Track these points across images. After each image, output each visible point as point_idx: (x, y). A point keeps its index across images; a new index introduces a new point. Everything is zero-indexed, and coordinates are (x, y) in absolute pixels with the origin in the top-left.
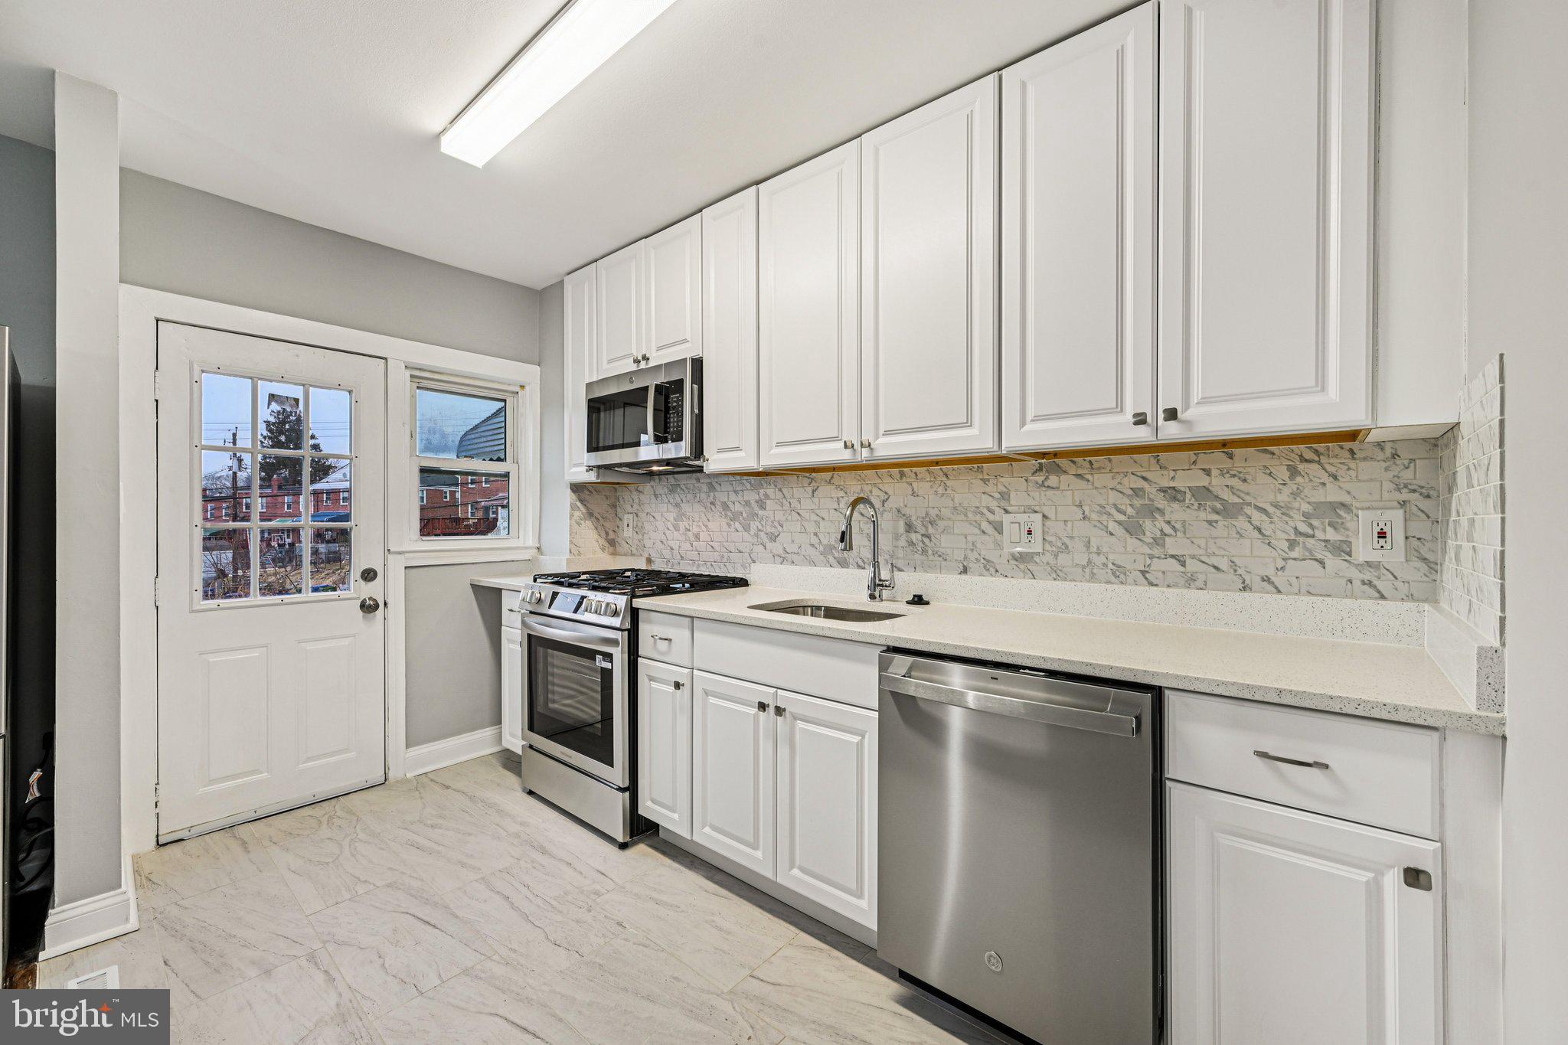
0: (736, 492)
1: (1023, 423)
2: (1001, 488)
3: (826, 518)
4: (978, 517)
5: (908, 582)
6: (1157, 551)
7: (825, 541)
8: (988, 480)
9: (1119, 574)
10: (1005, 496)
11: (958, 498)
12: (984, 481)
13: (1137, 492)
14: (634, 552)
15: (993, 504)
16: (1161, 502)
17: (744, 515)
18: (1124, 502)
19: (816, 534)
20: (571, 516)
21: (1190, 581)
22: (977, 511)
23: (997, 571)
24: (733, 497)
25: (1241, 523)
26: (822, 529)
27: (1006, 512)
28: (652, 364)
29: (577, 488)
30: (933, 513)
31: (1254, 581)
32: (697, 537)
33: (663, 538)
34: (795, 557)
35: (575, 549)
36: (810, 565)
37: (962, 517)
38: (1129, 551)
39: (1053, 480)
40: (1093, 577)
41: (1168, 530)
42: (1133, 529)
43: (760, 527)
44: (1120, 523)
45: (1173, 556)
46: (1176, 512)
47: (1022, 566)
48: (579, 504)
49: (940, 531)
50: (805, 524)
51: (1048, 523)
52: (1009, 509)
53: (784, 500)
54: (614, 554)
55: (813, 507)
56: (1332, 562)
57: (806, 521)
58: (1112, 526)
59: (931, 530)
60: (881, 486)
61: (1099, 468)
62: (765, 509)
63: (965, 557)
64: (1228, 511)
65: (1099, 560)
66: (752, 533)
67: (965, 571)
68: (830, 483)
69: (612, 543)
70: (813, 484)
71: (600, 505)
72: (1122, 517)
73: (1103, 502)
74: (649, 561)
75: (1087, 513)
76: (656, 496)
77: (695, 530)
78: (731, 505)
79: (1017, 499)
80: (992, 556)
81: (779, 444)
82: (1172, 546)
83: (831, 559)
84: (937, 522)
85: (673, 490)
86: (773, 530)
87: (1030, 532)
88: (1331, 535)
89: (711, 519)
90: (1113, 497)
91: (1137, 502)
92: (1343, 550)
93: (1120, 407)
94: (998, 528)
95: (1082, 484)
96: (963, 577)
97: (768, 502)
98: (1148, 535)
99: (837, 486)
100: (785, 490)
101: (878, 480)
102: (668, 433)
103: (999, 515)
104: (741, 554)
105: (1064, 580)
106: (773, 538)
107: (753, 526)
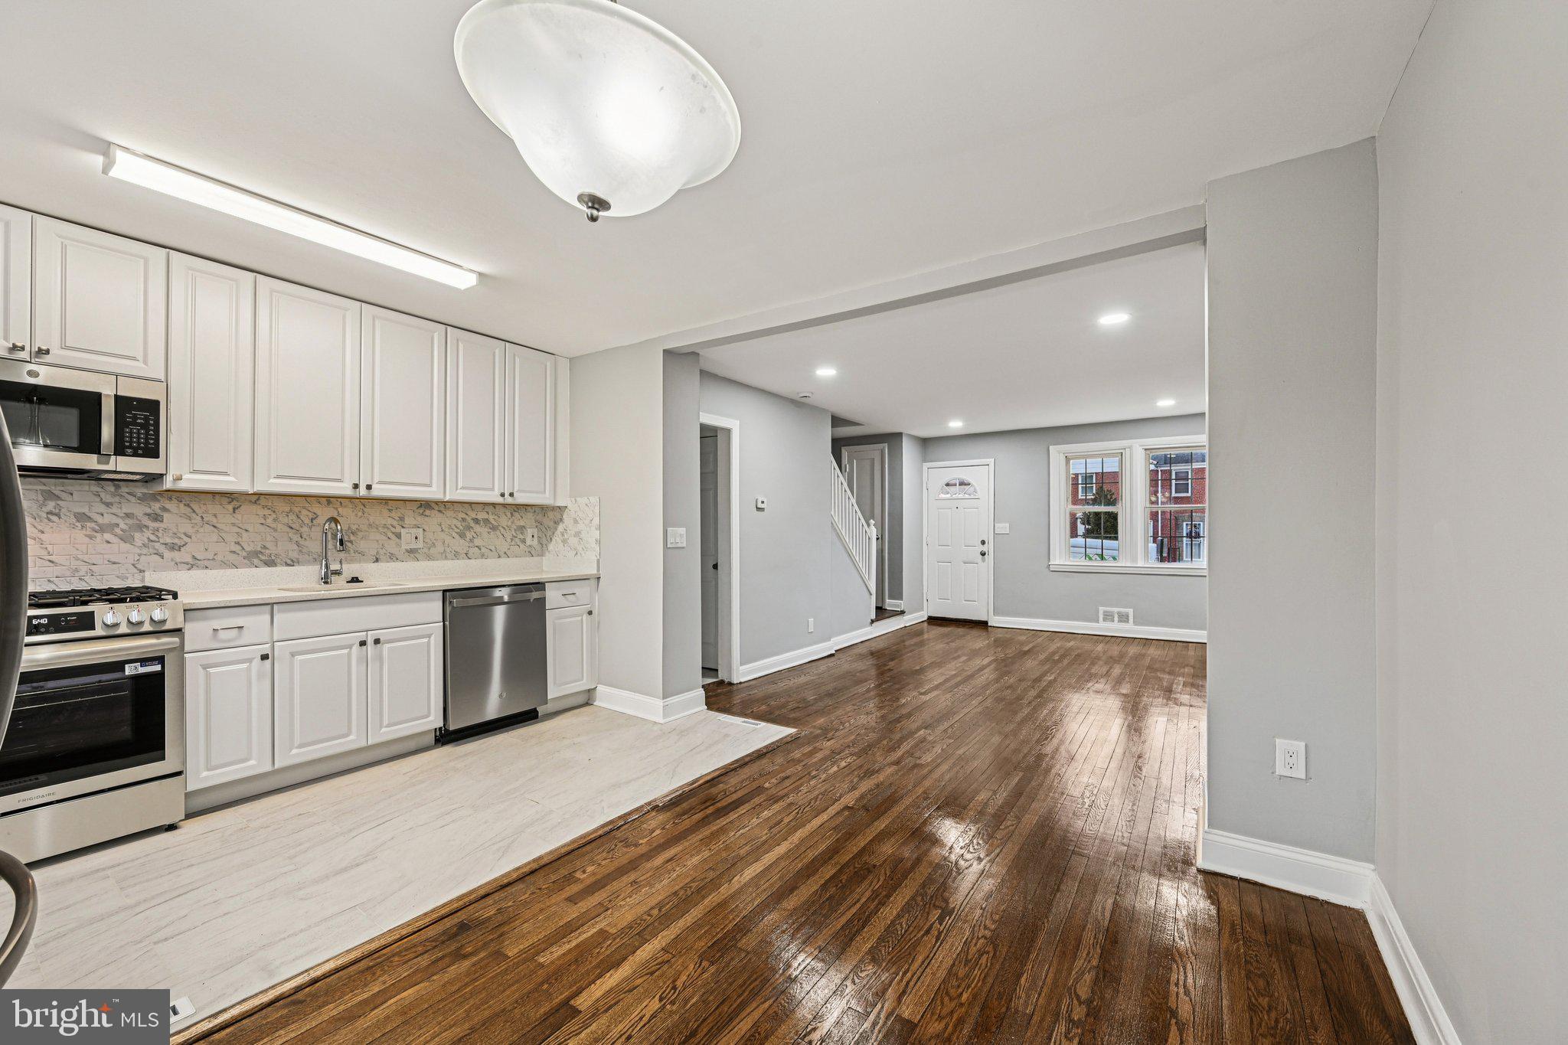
0: (108, 505)
2: (400, 515)
3: (250, 529)
4: (386, 530)
6: (471, 545)
7: (248, 549)
8: (392, 510)
9: (456, 555)
10: (402, 519)
11: (372, 519)
12: (390, 510)
13: (464, 520)
15: (395, 523)
16: (472, 524)
17: (123, 526)
18: (459, 524)
19: (238, 543)
21: (483, 556)
22: (385, 526)
23: (397, 559)
25: (498, 533)
26: (245, 539)
27: (403, 527)
28: (48, 360)
30: (354, 528)
31: (502, 554)
34: (206, 563)
36: (230, 567)
37: (375, 530)
38: (460, 545)
39: (428, 512)
41: (475, 536)
42: (462, 535)
43: (153, 538)
44: (457, 533)
45: (476, 546)
46: (478, 528)
47: (412, 555)
49: (359, 538)
50: (223, 535)
51: (426, 533)
53: (194, 515)
55: (235, 521)
56: (522, 546)
57: (225, 532)
58: (454, 535)
59: (352, 538)
60: (310, 509)
61: (450, 510)
62: (162, 521)
63: (378, 553)
64: (494, 528)
65: (448, 550)
66: (139, 544)
67: (377, 560)
68: (255, 502)
70: (235, 502)
72: (458, 530)
73: (450, 523)
75: (444, 528)
78: (96, 517)
79: (408, 521)
80: (395, 551)
81: (278, 477)
82: (477, 542)
83: (256, 561)
84: (358, 533)
86: (176, 541)
87: (416, 538)
88: (522, 537)
90: (455, 522)
91: (463, 524)
92: (524, 541)
93: (493, 489)
94: (399, 536)
95: (441, 515)
96: (376, 564)
97: (166, 515)
98: (468, 538)
99: (264, 507)
100: (195, 506)
101: (307, 505)
102: (130, 447)
103: (398, 529)
104: (114, 563)
105: (433, 560)
106: (173, 547)
107: (140, 538)
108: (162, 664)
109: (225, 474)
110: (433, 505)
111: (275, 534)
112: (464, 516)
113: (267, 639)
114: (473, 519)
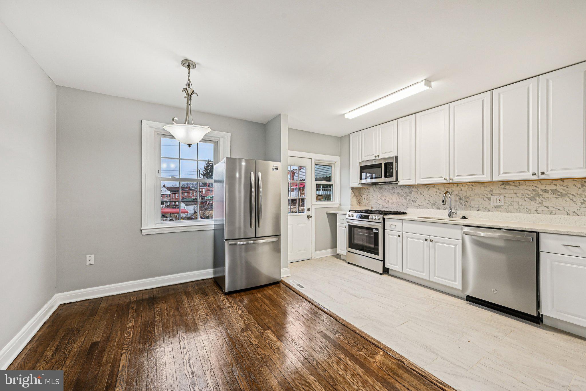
0: (402, 190)
1: (499, 174)
2: (490, 189)
3: (433, 196)
4: (483, 196)
5: (461, 213)
6: (540, 205)
7: (432, 203)
8: (486, 187)
9: (528, 211)
10: (492, 191)
11: (476, 192)
12: (485, 187)
13: (534, 190)
14: (367, 205)
15: (488, 193)
16: (541, 193)
17: (405, 195)
18: (530, 193)
19: (429, 201)
20: (351, 196)
21: (551, 213)
23: (489, 210)
24: (401, 191)
25: (567, 198)
26: (431, 199)
27: (492, 195)
28: (380, 157)
29: (352, 188)
30: (468, 195)
31: (571, 212)
32: (388, 201)
33: (377, 202)
35: (352, 205)
36: (427, 209)
37: (478, 196)
38: (531, 205)
39: (507, 187)
40: (520, 212)
41: (543, 200)
42: (532, 199)
43: (410, 199)
44: (528, 198)
45: (545, 207)
46: (546, 195)
47: (497, 209)
48: (352, 192)
49: (470, 200)
51: (505, 198)
52: (493, 194)
53: (418, 192)
54: (360, 206)
55: (428, 193)
57: (426, 197)
58: (526, 199)
59: (467, 200)
61: (522, 184)
62: (412, 194)
63: (479, 207)
64: (562, 195)
65: (522, 207)
66: (407, 200)
67: (479, 210)
69: (359, 203)
70: (428, 187)
71: (357, 193)
72: (529, 197)
73: (523, 193)
74: (372, 208)
75: (518, 195)
76: (374, 190)
77: (388, 199)
78: (400, 193)
79: (496, 192)
80: (488, 206)
81: (423, 178)
82: (545, 204)
83: (434, 207)
84: (470, 198)
85: (380, 189)
86: (415, 200)
87: (500, 200)
89: (393, 197)
90: (526, 191)
91: (534, 193)
93: (528, 171)
94: (490, 199)
95: (517, 188)
96: (478, 212)
97: (413, 192)
98: (537, 201)
99: (436, 188)
100: (418, 189)
101: (450, 187)
102: (388, 175)
103: (490, 196)
104: (403, 205)
105: (511, 212)
106: (415, 202)
107: (408, 198)
108: (378, 230)
109: (409, 179)
110: (511, 183)
111: (439, 198)
112: (535, 188)
113: (401, 230)
114: (542, 190)
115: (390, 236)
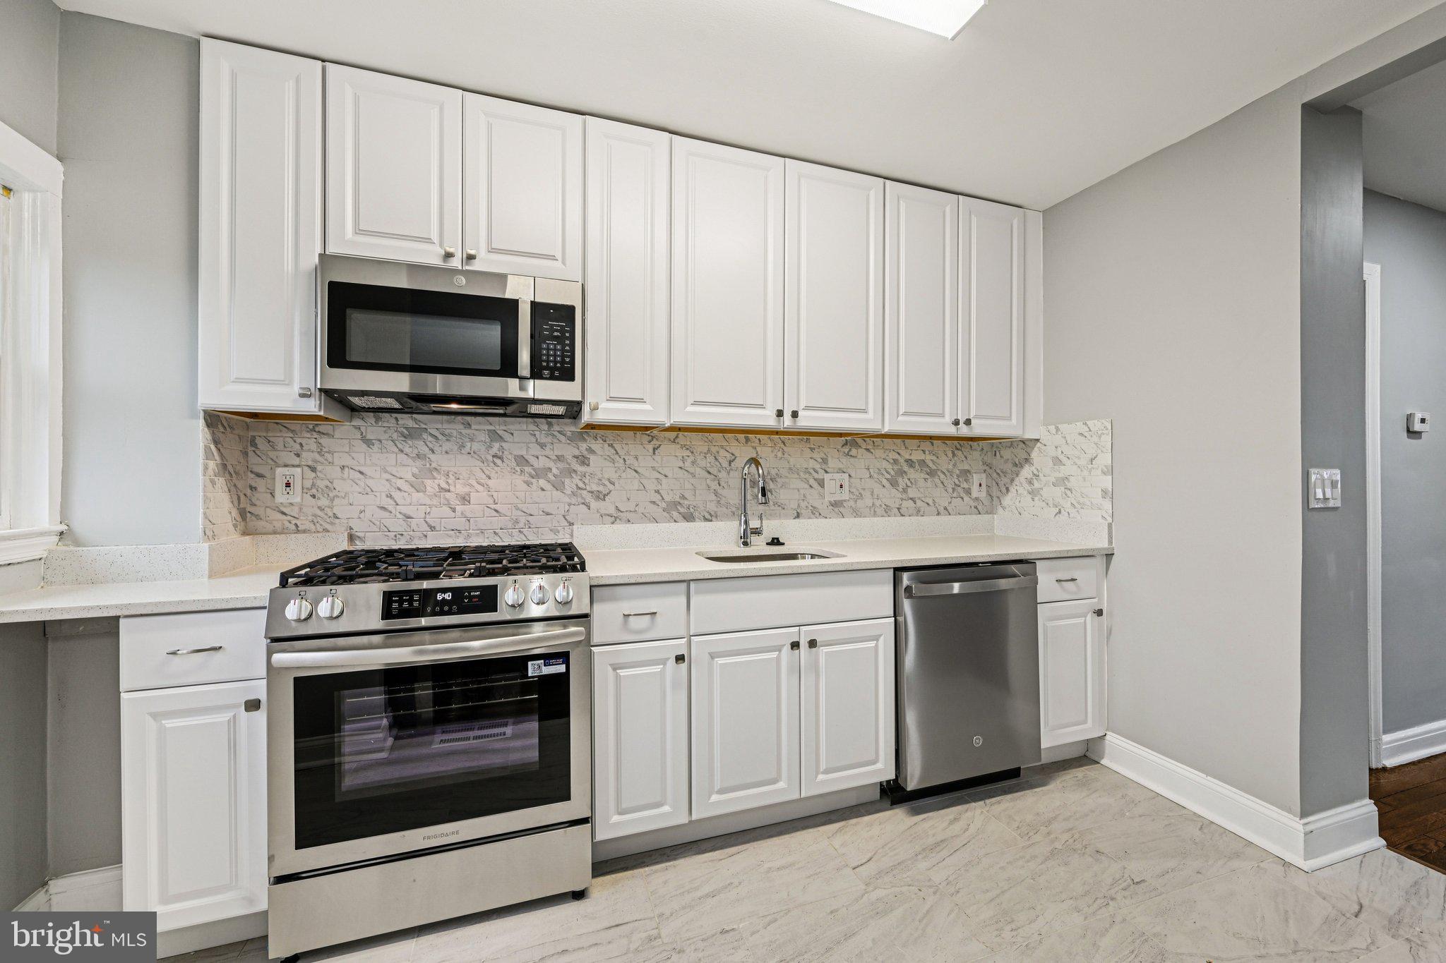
0: (542, 446)
1: (898, 416)
2: (822, 455)
3: (670, 475)
4: (807, 476)
6: (904, 496)
7: (667, 498)
8: (814, 449)
9: (887, 511)
10: (825, 461)
11: (792, 460)
12: (812, 449)
13: (896, 461)
14: (304, 524)
15: (817, 466)
16: (906, 468)
17: (555, 471)
18: (889, 467)
19: (657, 492)
20: (206, 468)
21: (918, 512)
22: (807, 471)
23: (820, 514)
24: (535, 450)
25: (937, 480)
26: (664, 486)
27: (826, 472)
28: (476, 266)
29: (213, 419)
31: (941, 509)
32: (465, 499)
33: (388, 503)
34: (629, 516)
35: (209, 527)
36: (650, 521)
37: (796, 476)
38: (890, 496)
39: (854, 452)
40: (875, 514)
41: (909, 484)
42: (894, 484)
43: (581, 485)
44: (887, 479)
45: (911, 499)
46: (912, 474)
47: (836, 510)
48: (213, 447)
49: (779, 486)
50: (645, 482)
51: (852, 480)
52: (828, 470)
53: (617, 457)
55: (655, 465)
56: (966, 498)
57: (646, 478)
58: (885, 482)
59: (775, 486)
60: (728, 448)
61: (878, 446)
62: (588, 465)
63: (799, 506)
64: (932, 473)
65: (878, 503)
66: (568, 492)
67: (798, 516)
68: (674, 442)
69: (244, 515)
70: (655, 442)
71: (238, 452)
72: (889, 477)
73: (879, 467)
74: (351, 538)
75: (872, 473)
76: (369, 443)
77: (460, 489)
78: (532, 460)
79: (833, 463)
80: (817, 504)
81: (696, 403)
82: (912, 493)
83: (675, 514)
84: (778, 480)
85: (410, 435)
86: (601, 488)
87: (841, 486)
88: (965, 485)
89: (492, 475)
90: (885, 464)
91: (896, 467)
92: (968, 492)
93: (942, 415)
94: (821, 483)
95: (869, 455)
96: (797, 520)
97: (592, 457)
98: (901, 486)
99: (683, 446)
100: (617, 446)
101: (725, 444)
102: (547, 368)
103: (821, 475)
104: (548, 514)
105: (861, 517)
106: (601, 496)
107: (570, 484)
108: (567, 663)
109: (641, 401)
110: (859, 441)
111: (693, 481)
112: (897, 456)
113: (683, 632)
114: (907, 461)
115: (622, 673)
